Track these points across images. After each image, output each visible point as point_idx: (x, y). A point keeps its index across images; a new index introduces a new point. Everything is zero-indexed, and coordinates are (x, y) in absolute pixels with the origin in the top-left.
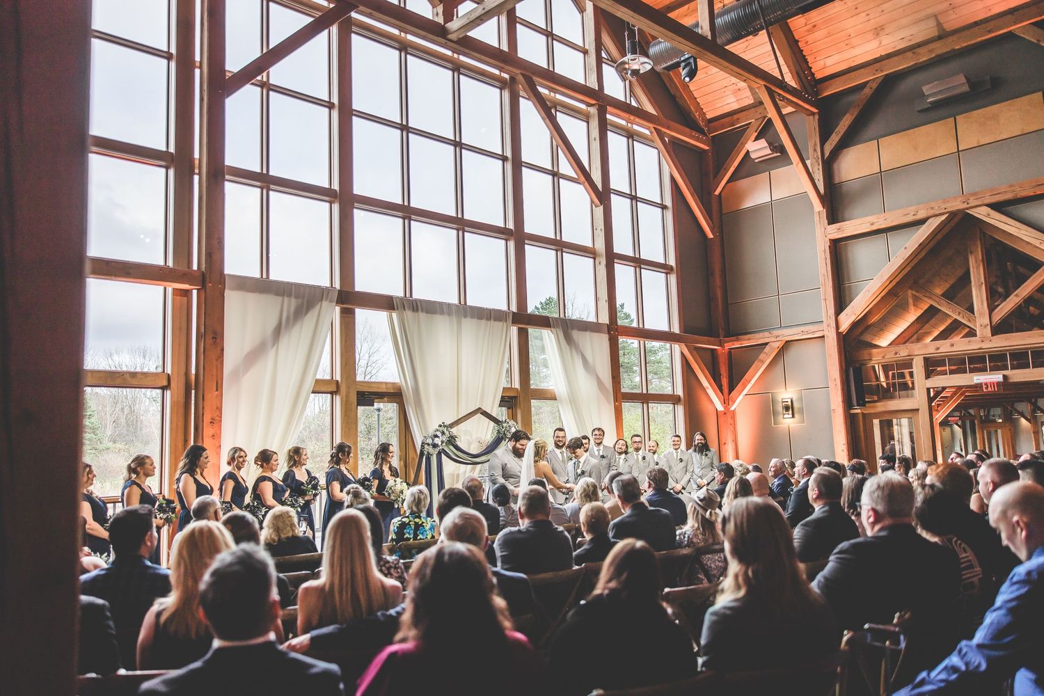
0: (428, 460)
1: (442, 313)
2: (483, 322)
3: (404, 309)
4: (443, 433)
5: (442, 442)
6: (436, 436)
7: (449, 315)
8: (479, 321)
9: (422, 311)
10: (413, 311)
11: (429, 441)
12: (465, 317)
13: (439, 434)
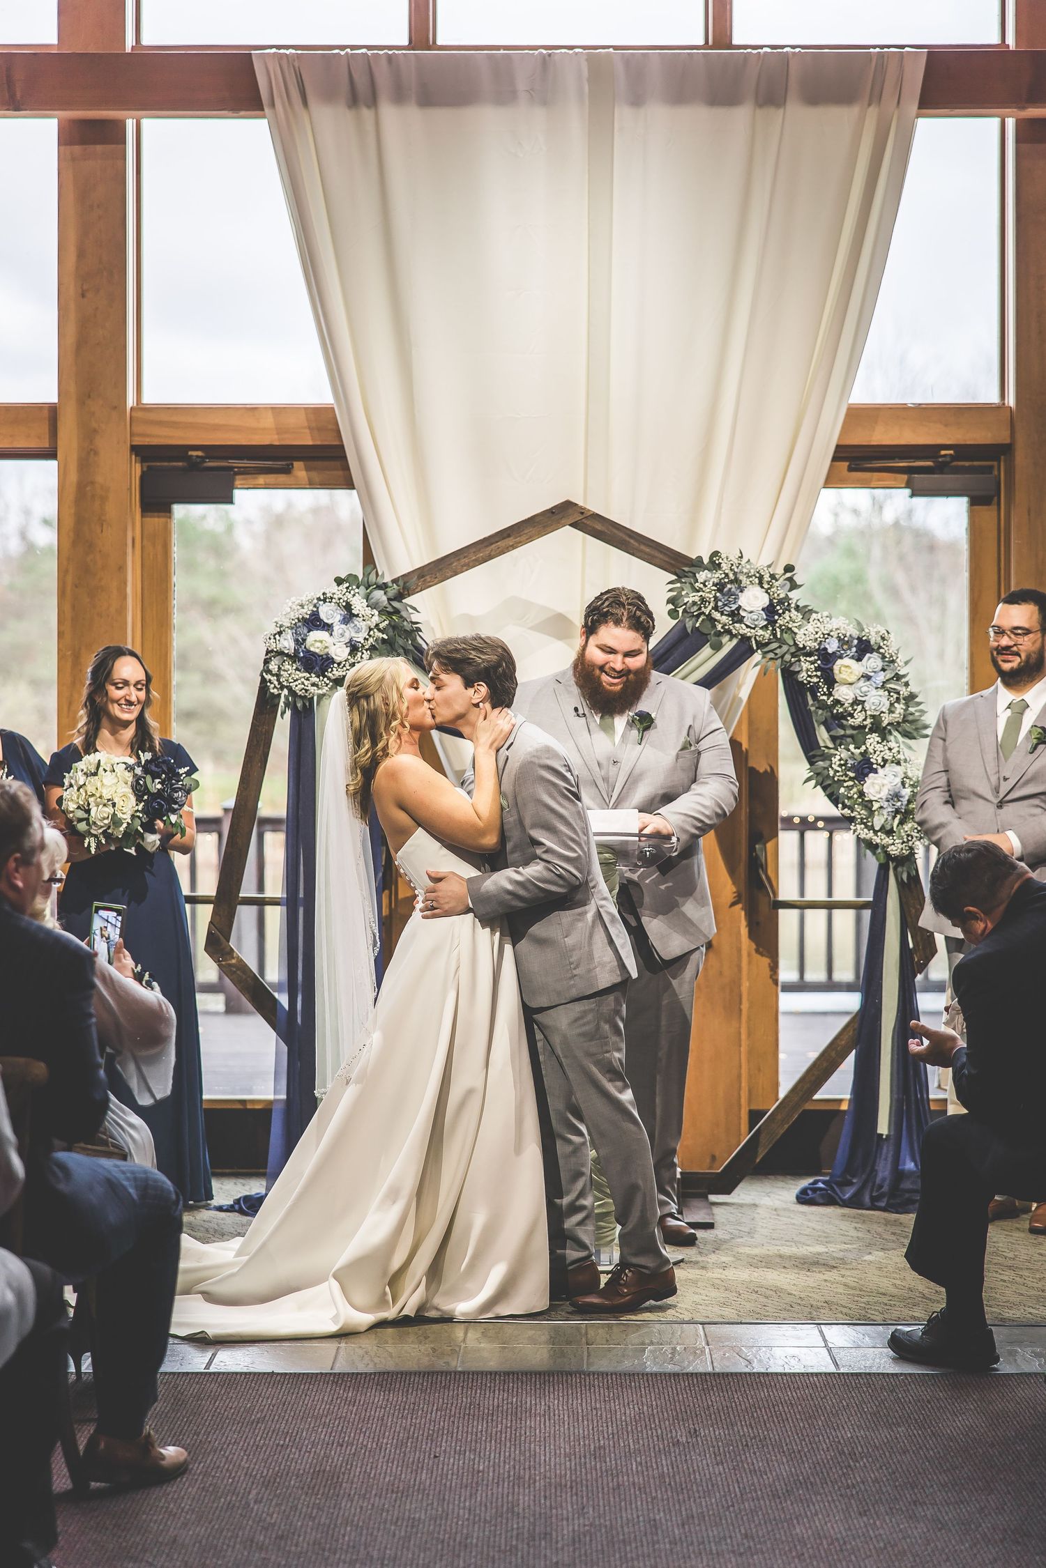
0: (304, 716)
1: (505, 94)
2: (741, 116)
3: (305, 103)
4: (349, 615)
5: (354, 648)
6: (314, 622)
7: (545, 102)
8: (720, 112)
9: (399, 97)
10: (354, 101)
11: (287, 643)
12: (637, 101)
13: (329, 613)
